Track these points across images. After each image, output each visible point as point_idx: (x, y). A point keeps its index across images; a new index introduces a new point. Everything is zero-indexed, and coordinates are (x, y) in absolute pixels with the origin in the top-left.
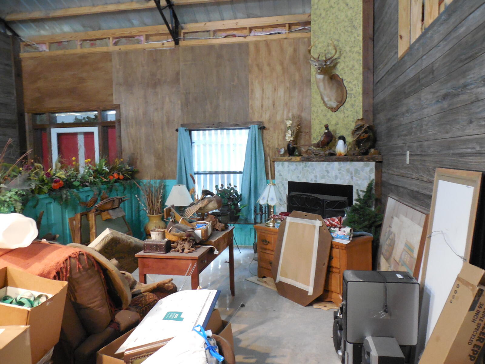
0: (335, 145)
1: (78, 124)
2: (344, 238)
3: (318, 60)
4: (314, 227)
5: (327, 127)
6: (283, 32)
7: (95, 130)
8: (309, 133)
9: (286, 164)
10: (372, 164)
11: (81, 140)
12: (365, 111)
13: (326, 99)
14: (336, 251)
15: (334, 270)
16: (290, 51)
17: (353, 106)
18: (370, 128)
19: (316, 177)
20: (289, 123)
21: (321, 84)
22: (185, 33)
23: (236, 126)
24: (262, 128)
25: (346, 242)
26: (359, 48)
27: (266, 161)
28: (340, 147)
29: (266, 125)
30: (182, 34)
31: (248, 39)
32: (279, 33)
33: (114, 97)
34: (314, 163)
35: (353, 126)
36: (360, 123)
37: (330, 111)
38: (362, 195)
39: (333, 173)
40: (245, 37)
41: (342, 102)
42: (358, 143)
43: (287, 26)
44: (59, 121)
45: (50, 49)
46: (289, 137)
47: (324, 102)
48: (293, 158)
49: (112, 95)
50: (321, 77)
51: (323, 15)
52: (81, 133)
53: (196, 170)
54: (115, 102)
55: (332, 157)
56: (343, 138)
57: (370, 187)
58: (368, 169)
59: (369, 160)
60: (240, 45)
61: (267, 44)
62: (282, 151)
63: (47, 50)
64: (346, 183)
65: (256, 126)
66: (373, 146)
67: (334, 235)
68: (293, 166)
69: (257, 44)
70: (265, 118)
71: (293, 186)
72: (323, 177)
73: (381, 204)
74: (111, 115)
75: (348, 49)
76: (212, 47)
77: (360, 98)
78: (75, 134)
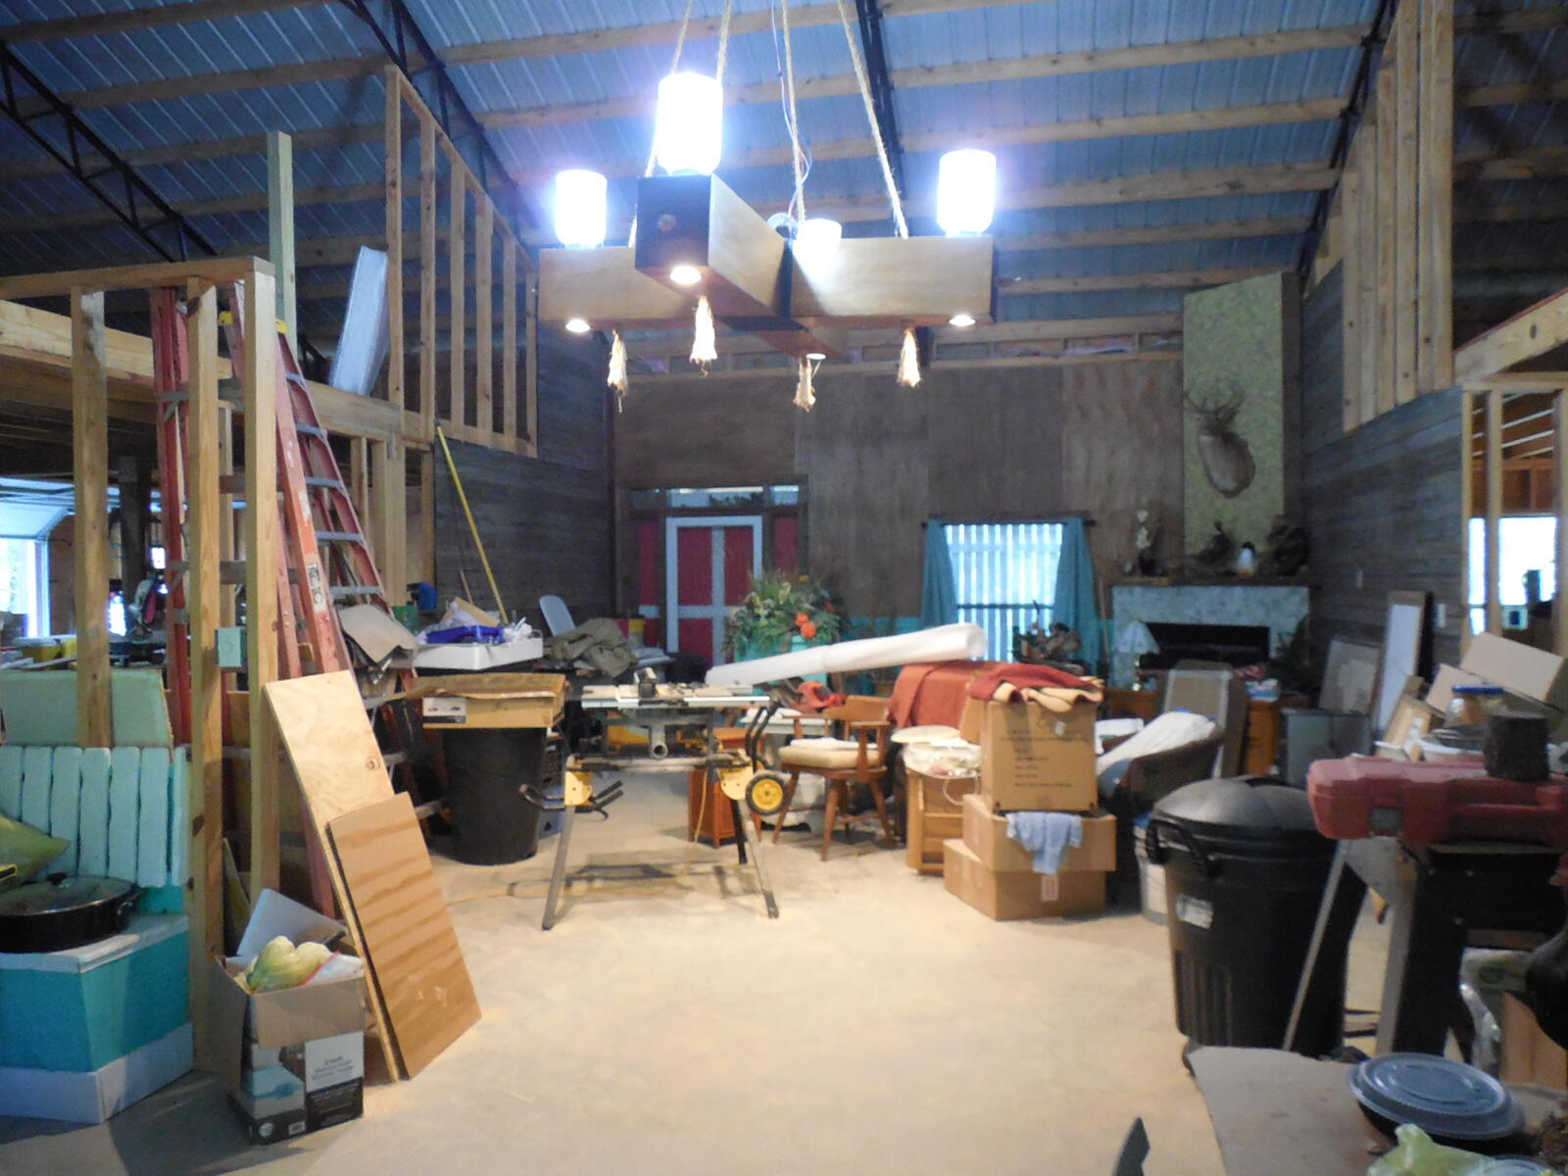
0: (1234, 558)
1: (716, 508)
2: (1267, 693)
3: (1202, 410)
4: (1219, 681)
5: (1218, 526)
6: (1129, 349)
7: (756, 522)
8: (1181, 535)
9: (1138, 590)
10: (1304, 591)
11: (718, 542)
12: (1289, 501)
13: (1216, 476)
14: (1254, 714)
15: (1253, 743)
16: (1141, 382)
17: (1265, 489)
18: (1300, 532)
19: (1199, 612)
20: (1142, 516)
21: (1209, 453)
22: (938, 346)
23: (1039, 518)
24: (1089, 524)
25: (1271, 699)
26: (1276, 391)
27: (1095, 584)
28: (1245, 561)
29: (1095, 517)
30: (934, 348)
31: (1061, 361)
32: (1121, 351)
33: (796, 461)
34: (1196, 590)
35: (1267, 526)
36: (1282, 522)
37: (1221, 495)
38: (1288, 640)
39: (1232, 607)
40: (1057, 357)
41: (1244, 482)
42: (1277, 555)
43: (1137, 337)
44: (676, 503)
45: (671, 370)
46: (1142, 541)
47: (1210, 479)
48: (1155, 580)
49: (792, 457)
50: (1206, 439)
51: (1208, 325)
52: (719, 528)
53: (961, 601)
54: (797, 470)
55: (1230, 578)
56: (1248, 545)
57: (1300, 628)
58: (1296, 599)
59: (1299, 584)
60: (1047, 371)
61: (1099, 370)
62: (1128, 567)
63: (667, 371)
64: (1256, 624)
65: (1080, 521)
66: (1303, 561)
67: (1252, 691)
68: (1152, 595)
69: (1079, 371)
70: (1093, 504)
71: (1157, 630)
72: (1213, 613)
73: (1319, 655)
74: (785, 493)
75: (1254, 391)
76: (992, 373)
77: (1279, 478)
78: (708, 530)
